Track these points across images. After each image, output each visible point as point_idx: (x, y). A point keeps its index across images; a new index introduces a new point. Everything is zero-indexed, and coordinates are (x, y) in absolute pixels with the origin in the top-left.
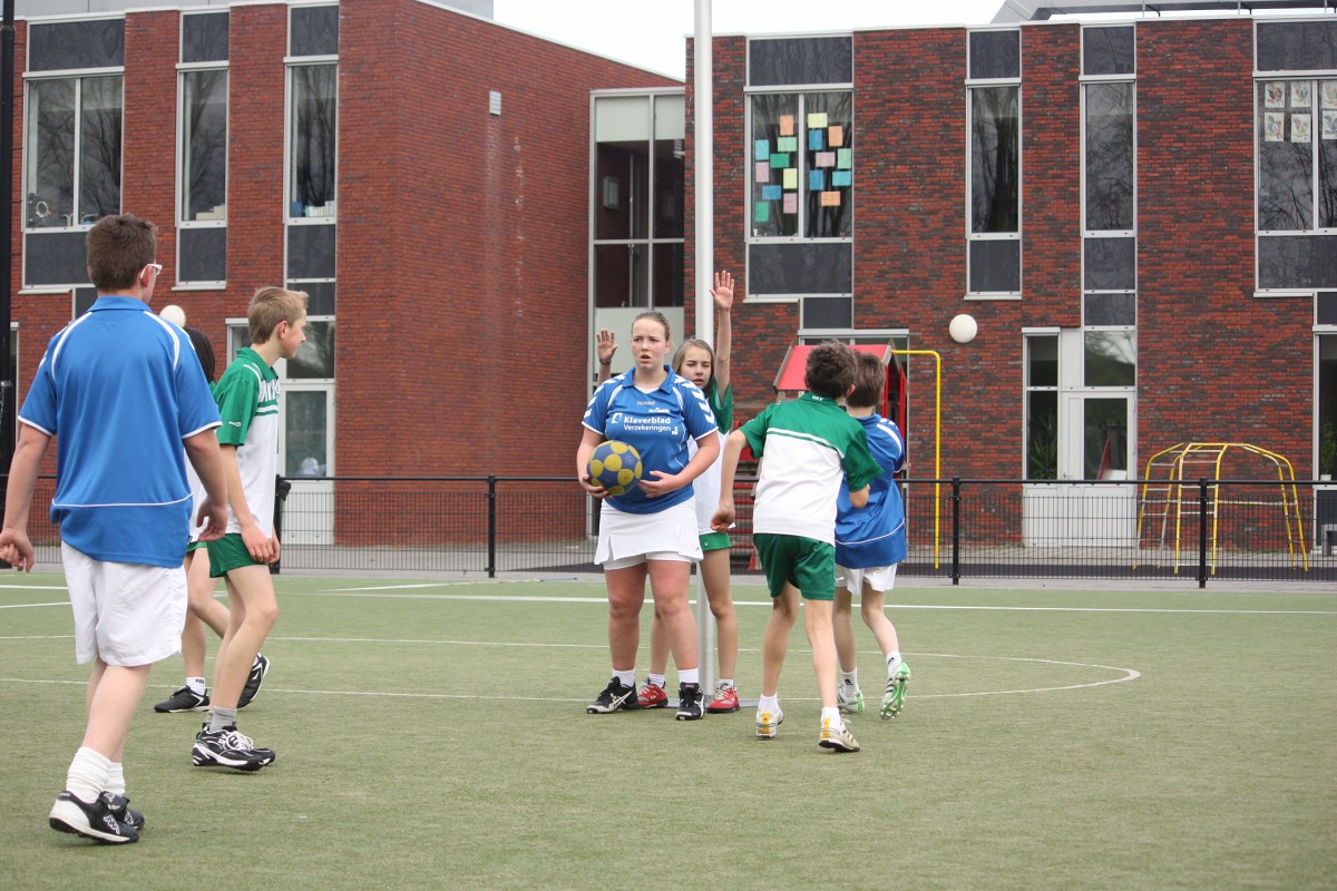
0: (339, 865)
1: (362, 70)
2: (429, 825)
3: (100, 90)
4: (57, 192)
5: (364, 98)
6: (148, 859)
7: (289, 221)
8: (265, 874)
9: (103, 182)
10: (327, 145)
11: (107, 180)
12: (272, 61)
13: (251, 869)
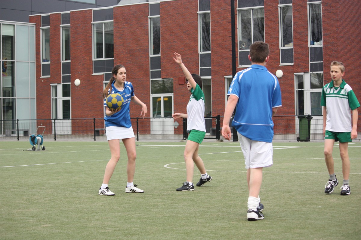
0: (330, 219)
1: (328, 5)
2: (354, 208)
3: (257, 12)
4: (247, 40)
5: (329, 13)
6: (279, 219)
7: (310, 46)
8: (310, 222)
9: (259, 37)
10: (319, 25)
11: (260, 37)
12: (304, 3)
13: (307, 221)
